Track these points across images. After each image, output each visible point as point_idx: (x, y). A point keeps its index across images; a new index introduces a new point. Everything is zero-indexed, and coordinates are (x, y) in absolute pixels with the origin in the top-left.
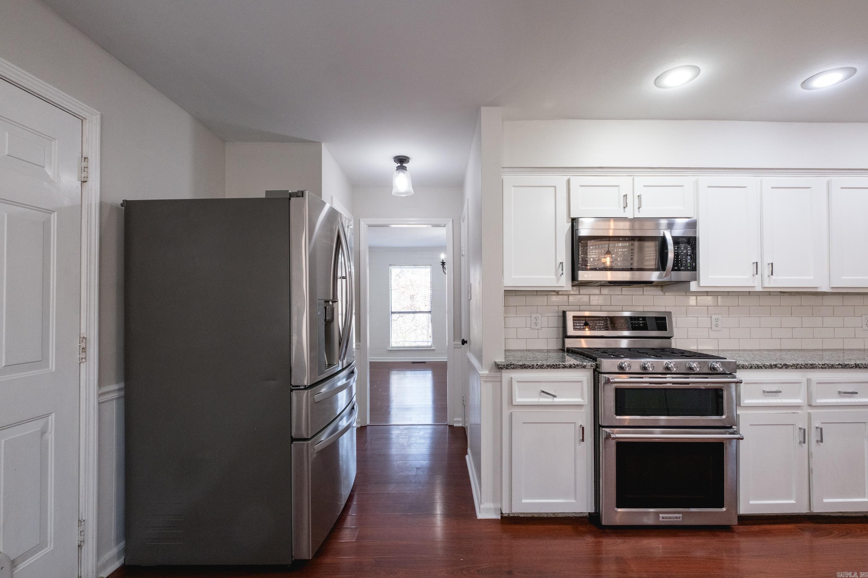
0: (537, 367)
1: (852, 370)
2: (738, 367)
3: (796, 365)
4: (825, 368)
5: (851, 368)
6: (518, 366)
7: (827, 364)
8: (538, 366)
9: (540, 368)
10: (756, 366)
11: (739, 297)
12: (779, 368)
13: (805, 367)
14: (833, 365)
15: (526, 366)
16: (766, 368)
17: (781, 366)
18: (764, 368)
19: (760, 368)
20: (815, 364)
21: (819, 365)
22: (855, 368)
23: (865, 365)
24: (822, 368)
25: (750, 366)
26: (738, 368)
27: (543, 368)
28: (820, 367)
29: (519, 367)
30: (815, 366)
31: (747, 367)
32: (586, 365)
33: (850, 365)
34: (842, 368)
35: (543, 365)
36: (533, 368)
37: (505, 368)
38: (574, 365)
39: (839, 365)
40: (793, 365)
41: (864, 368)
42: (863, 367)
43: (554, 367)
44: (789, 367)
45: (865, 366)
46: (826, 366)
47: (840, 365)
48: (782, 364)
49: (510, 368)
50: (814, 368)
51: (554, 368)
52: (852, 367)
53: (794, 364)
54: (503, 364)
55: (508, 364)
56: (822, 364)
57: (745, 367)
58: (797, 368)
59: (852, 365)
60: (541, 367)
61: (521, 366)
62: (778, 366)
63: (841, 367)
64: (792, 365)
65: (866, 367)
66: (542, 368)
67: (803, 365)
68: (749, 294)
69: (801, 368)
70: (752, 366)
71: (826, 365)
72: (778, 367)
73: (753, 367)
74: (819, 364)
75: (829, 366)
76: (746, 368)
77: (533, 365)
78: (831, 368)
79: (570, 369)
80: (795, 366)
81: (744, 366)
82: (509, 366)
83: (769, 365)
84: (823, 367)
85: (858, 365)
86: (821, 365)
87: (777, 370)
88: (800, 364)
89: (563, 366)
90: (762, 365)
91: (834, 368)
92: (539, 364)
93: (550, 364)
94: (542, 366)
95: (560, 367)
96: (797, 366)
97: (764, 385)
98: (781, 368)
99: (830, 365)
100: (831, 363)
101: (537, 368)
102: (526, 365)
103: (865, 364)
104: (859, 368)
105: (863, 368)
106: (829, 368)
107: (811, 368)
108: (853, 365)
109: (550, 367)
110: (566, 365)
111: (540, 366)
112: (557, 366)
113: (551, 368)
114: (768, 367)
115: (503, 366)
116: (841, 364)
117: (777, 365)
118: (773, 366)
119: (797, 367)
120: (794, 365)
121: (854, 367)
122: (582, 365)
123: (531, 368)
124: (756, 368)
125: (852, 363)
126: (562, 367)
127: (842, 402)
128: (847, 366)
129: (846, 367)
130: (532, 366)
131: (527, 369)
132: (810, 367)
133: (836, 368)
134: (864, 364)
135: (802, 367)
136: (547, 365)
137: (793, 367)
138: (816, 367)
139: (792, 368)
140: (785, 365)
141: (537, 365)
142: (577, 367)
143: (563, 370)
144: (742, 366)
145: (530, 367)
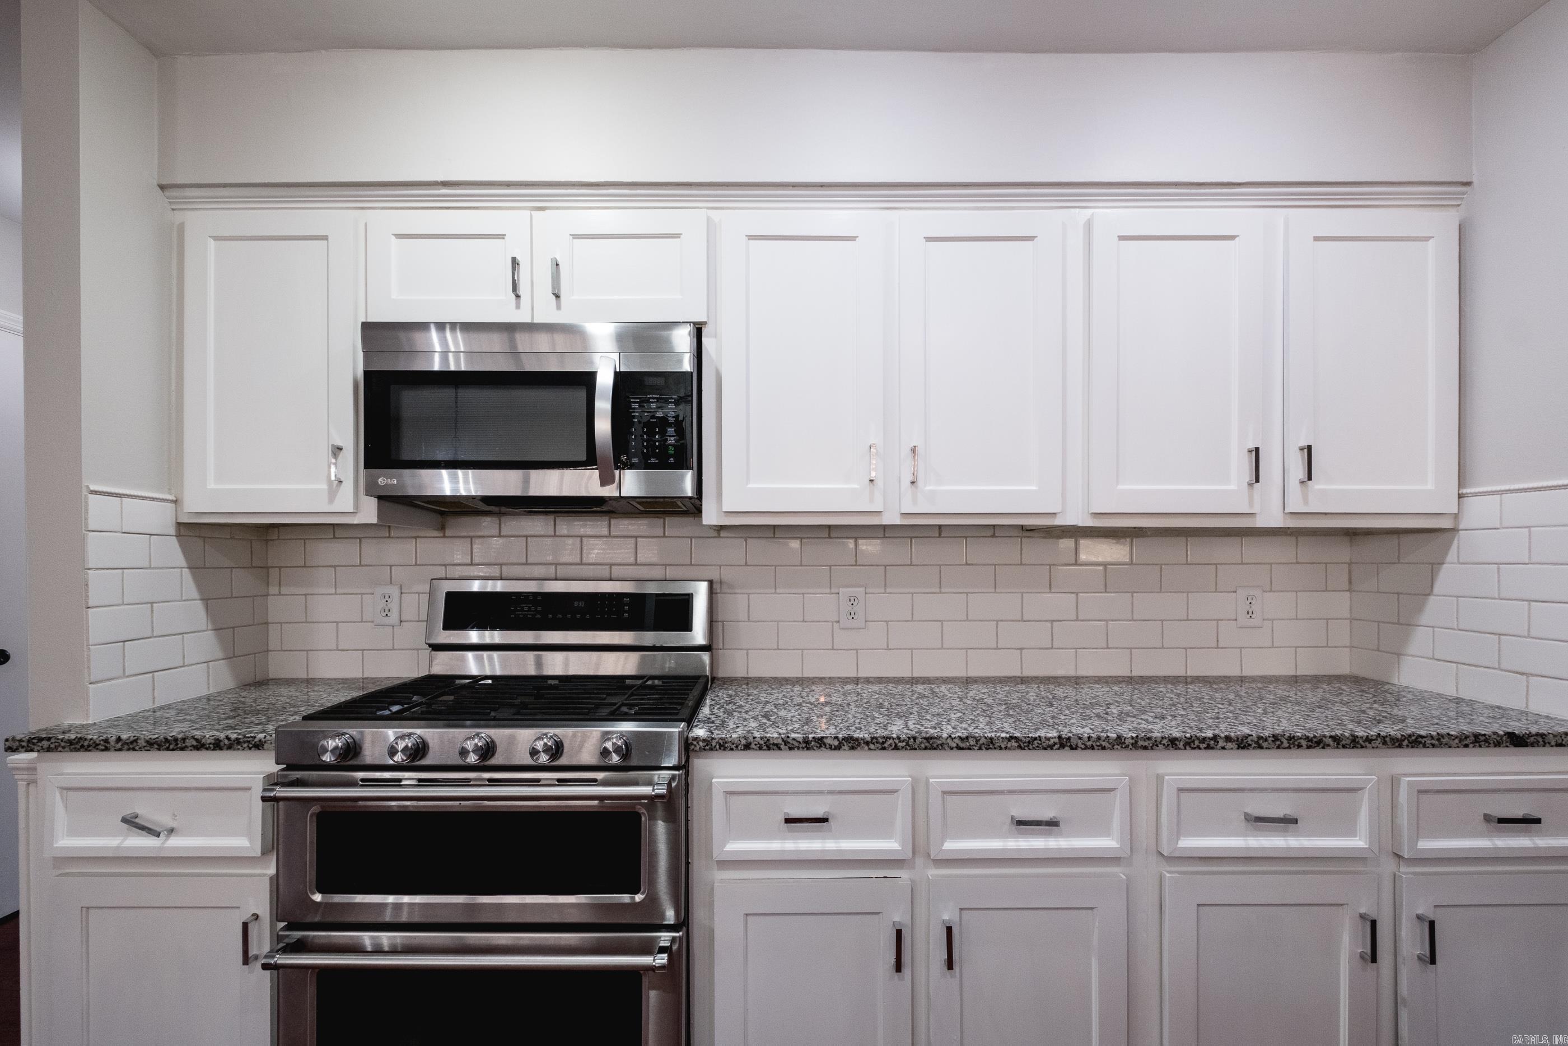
0: (119, 746)
1: (1049, 752)
2: (707, 745)
3: (881, 740)
4: (970, 749)
5: (1045, 749)
6: (63, 744)
7: (974, 737)
8: (120, 744)
9: (129, 749)
10: (762, 742)
11: (911, 541)
12: (831, 748)
13: (907, 744)
14: (991, 739)
15: (86, 744)
16: (790, 749)
17: (836, 743)
18: (787, 747)
19: (775, 747)
20: (939, 738)
21: (949, 741)
22: (1058, 749)
23: (1089, 740)
24: (959, 748)
25: (743, 742)
26: (707, 748)
27: (137, 748)
28: (955, 745)
29: (64, 748)
30: (939, 742)
31: (733, 747)
32: (263, 740)
33: (1043, 740)
34: (1020, 747)
35: (136, 741)
36: (107, 749)
37: (23, 750)
38: (226, 742)
39: (1009, 741)
40: (872, 738)
41: (1086, 748)
42: (1083, 747)
43: (167, 745)
44: (859, 745)
45: (1089, 744)
46: (972, 742)
47: (1013, 741)
48: (840, 736)
49: (39, 748)
50: (935, 749)
51: (168, 749)
52: (1051, 747)
53: (876, 738)
54: (18, 738)
55: (34, 738)
56: (960, 737)
57: (729, 745)
58: (884, 749)
59: (1048, 739)
60: (131, 746)
61: (70, 742)
62: (828, 741)
63: (1016, 745)
64: (869, 739)
65: (1092, 746)
66: (134, 749)
67: (904, 741)
68: (940, 534)
69: (896, 748)
70: (750, 744)
71: (970, 740)
72: (828, 746)
73: (753, 746)
74: (950, 736)
75: (981, 742)
76: (732, 749)
77: (106, 741)
78: (987, 749)
79: (218, 753)
80: (877, 743)
81: (726, 743)
82: (34, 744)
83: (801, 740)
84: (961, 745)
85: (1069, 739)
86: (956, 741)
87: (824, 752)
88: (894, 736)
89: (195, 743)
90: (780, 741)
91: (995, 748)
92: (124, 737)
93: (156, 736)
94: (132, 743)
95: (186, 747)
96: (883, 743)
97: (788, 798)
98: (838, 748)
99: (983, 741)
100: (986, 735)
101: (120, 750)
102: (86, 739)
103: (1089, 738)
104: (1072, 748)
105: (1082, 749)
106: (980, 749)
107: (926, 748)
108: (1052, 741)
109: (156, 746)
110: (203, 741)
111: (127, 744)
112: (177, 744)
113: (159, 749)
114: (797, 744)
115: (17, 743)
116: (1016, 738)
117: (825, 740)
118: (813, 743)
119: (886, 745)
120: (875, 741)
121: (1057, 746)
122: (250, 739)
123: (103, 750)
124: (760, 748)
125: (1049, 735)
126: (193, 746)
127: (1019, 850)
128: (1036, 742)
129: (1031, 747)
130: (102, 743)
131: (90, 751)
132: (923, 746)
133: (1001, 748)
134: (1086, 735)
135: (900, 744)
136: (147, 742)
137: (872, 746)
138: (943, 744)
139: (870, 749)
140: (849, 739)
141: (119, 739)
142: (235, 746)
143: (195, 753)
144: (721, 742)
145: (97, 745)
